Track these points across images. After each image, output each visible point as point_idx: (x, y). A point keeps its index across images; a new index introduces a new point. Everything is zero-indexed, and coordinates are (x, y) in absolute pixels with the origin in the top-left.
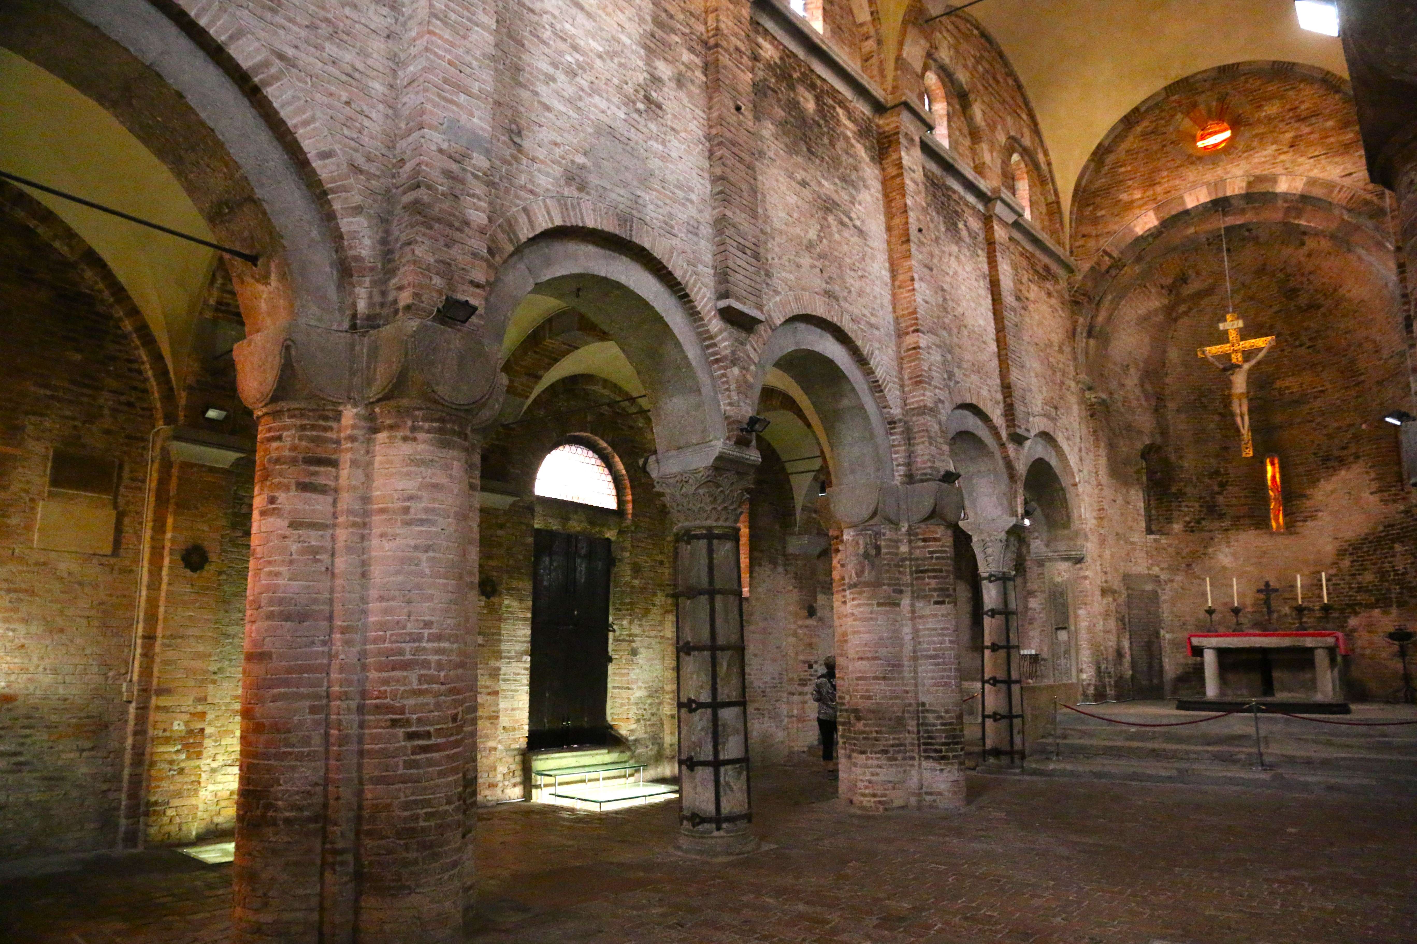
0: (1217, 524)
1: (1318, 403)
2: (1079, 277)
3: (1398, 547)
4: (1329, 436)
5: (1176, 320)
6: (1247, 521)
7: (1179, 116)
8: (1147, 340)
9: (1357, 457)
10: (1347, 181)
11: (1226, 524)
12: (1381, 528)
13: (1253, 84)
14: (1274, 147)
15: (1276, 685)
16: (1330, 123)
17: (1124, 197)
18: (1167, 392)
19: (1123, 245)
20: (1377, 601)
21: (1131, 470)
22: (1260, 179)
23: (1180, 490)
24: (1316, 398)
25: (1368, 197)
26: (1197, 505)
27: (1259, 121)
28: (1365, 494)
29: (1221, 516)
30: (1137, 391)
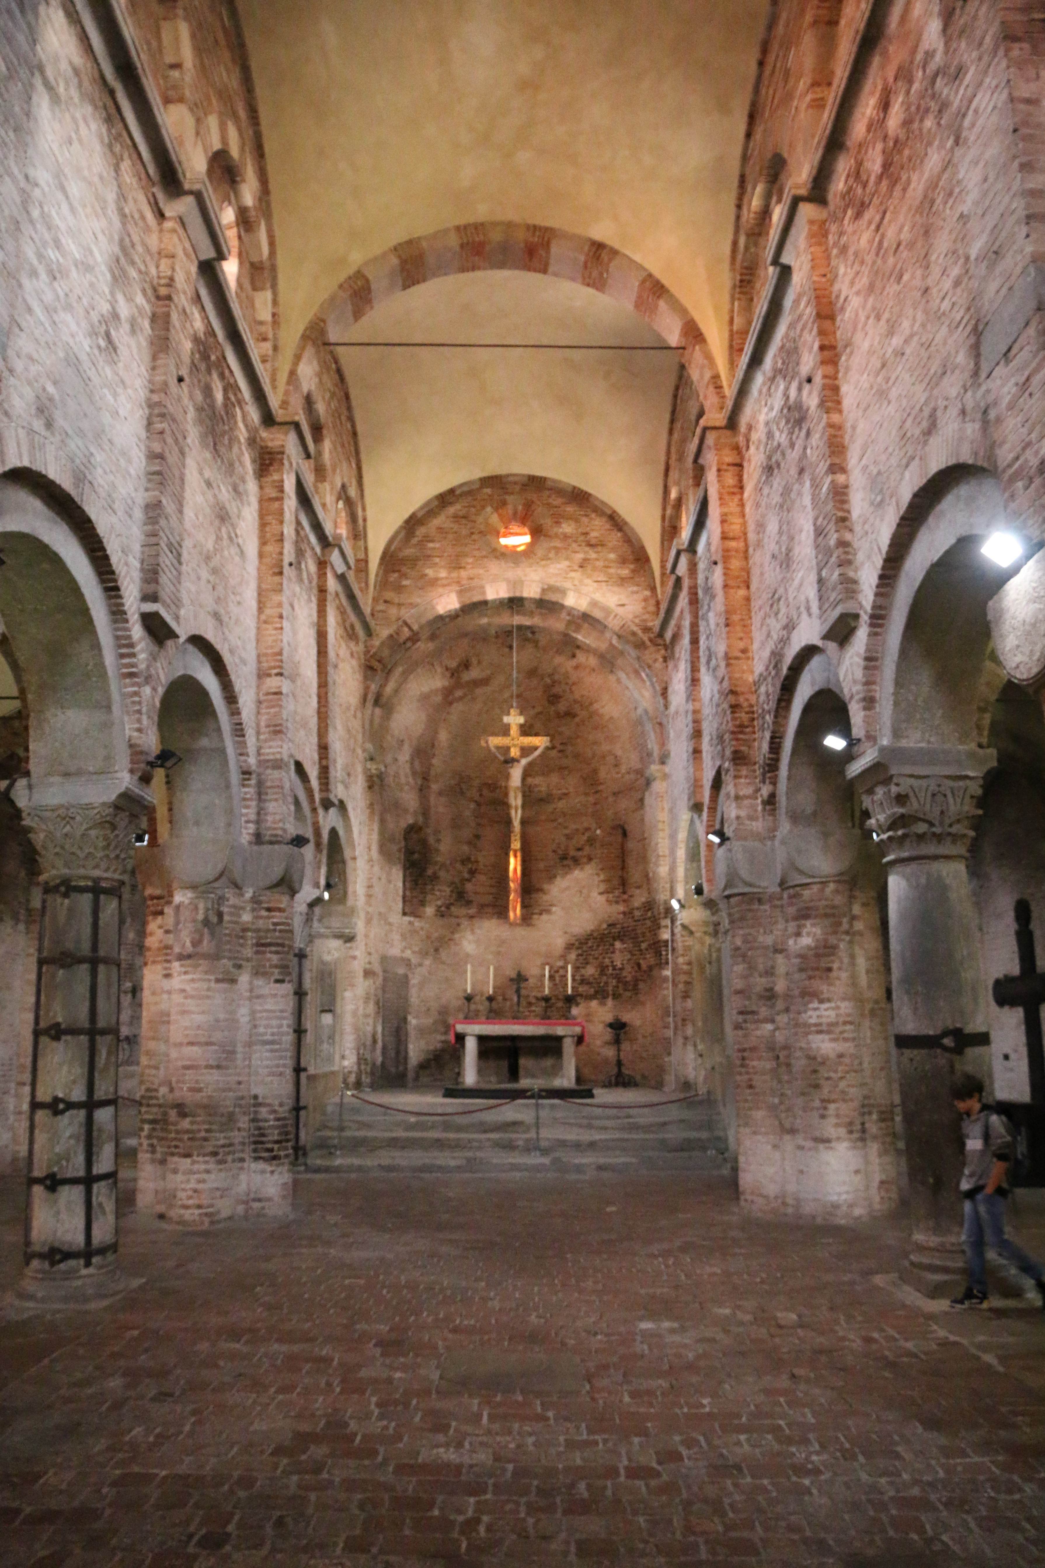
0: (463, 911)
1: (561, 805)
2: (377, 643)
3: (618, 945)
4: (569, 837)
5: (451, 703)
6: (490, 910)
7: (489, 509)
8: (423, 717)
9: (590, 859)
10: (621, 611)
11: (472, 911)
12: (605, 926)
13: (557, 501)
14: (567, 563)
15: (522, 1072)
16: (612, 556)
17: (430, 572)
18: (433, 773)
19: (423, 621)
20: (597, 992)
21: (395, 848)
22: (551, 589)
23: (435, 873)
24: (560, 799)
25: (635, 629)
26: (448, 890)
27: (556, 535)
28: (594, 894)
29: (469, 903)
30: (408, 768)
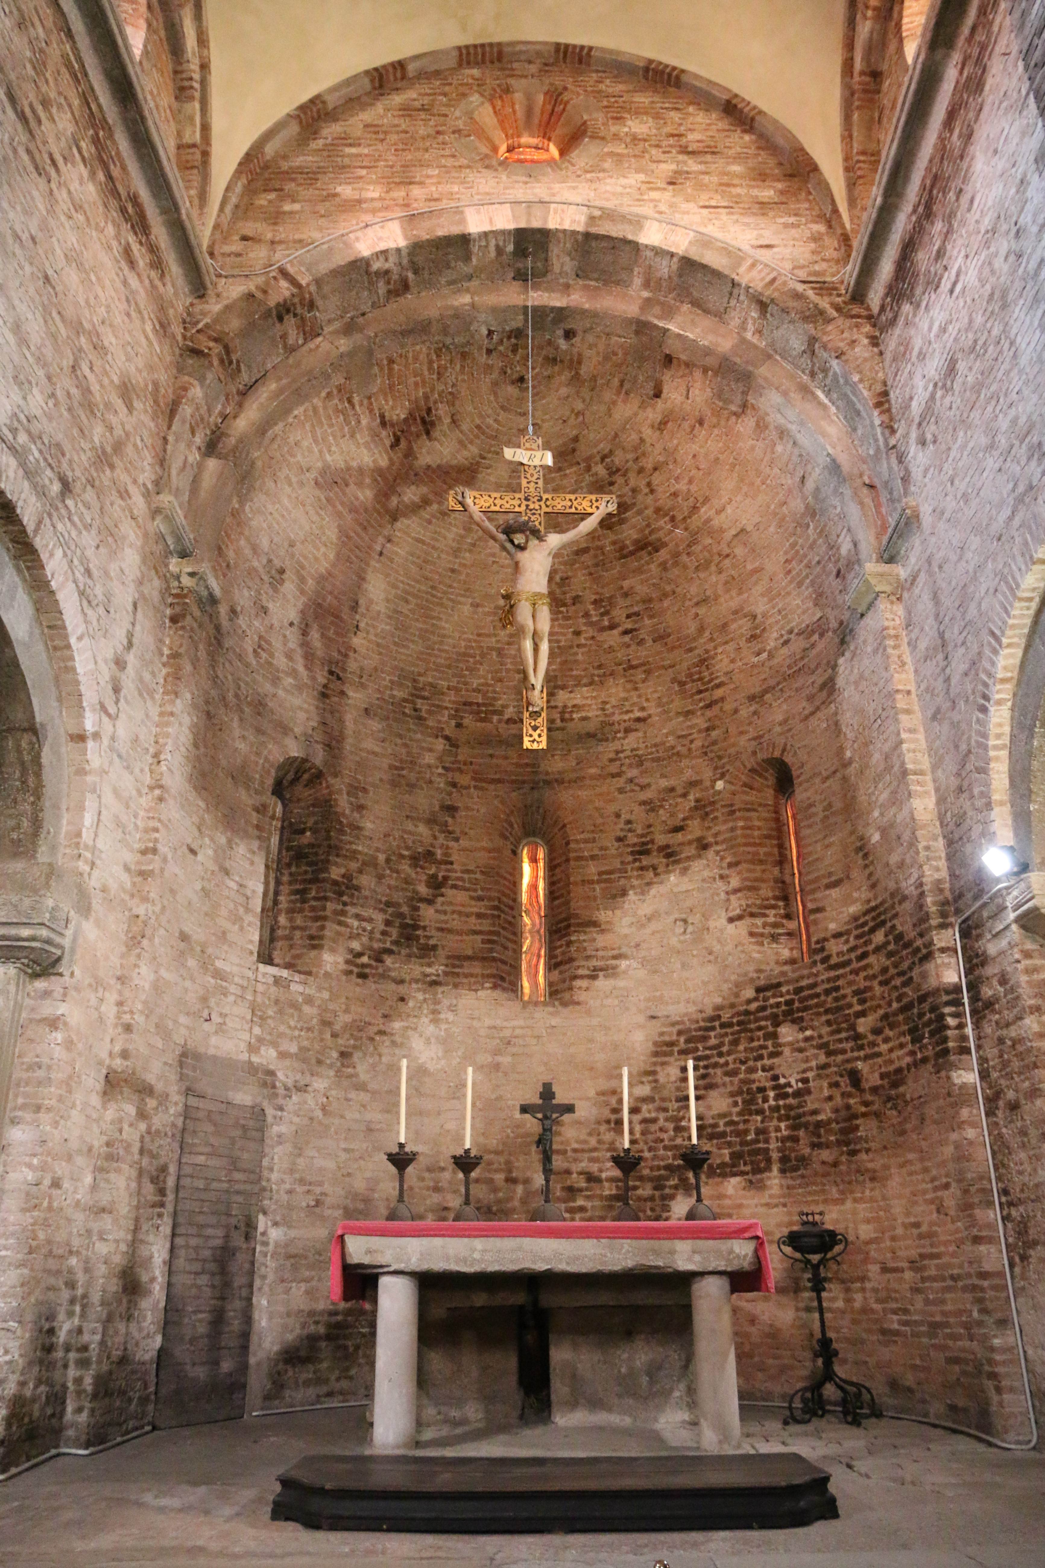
0: (416, 969)
1: (631, 742)
3: (787, 1033)
4: (650, 806)
5: (394, 518)
6: (477, 968)
8: (332, 534)
9: (704, 847)
10: (765, 256)
11: (437, 969)
12: (750, 993)
13: (615, 88)
14: (642, 177)
16: (736, 168)
17: (346, 191)
18: (352, 665)
19: (324, 268)
20: (736, 1157)
23: (348, 877)
24: (627, 731)
25: (800, 288)
26: (379, 917)
27: (616, 137)
28: (719, 921)
29: (427, 951)
30: (293, 637)
